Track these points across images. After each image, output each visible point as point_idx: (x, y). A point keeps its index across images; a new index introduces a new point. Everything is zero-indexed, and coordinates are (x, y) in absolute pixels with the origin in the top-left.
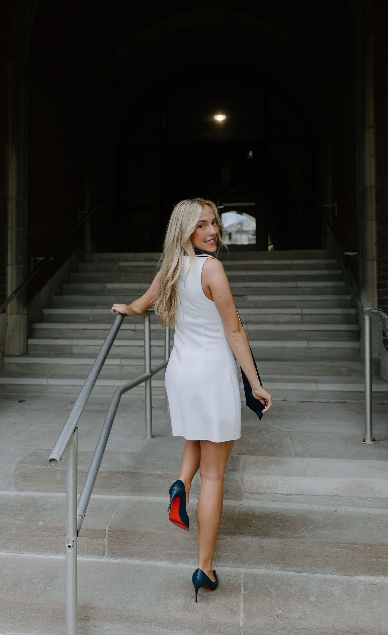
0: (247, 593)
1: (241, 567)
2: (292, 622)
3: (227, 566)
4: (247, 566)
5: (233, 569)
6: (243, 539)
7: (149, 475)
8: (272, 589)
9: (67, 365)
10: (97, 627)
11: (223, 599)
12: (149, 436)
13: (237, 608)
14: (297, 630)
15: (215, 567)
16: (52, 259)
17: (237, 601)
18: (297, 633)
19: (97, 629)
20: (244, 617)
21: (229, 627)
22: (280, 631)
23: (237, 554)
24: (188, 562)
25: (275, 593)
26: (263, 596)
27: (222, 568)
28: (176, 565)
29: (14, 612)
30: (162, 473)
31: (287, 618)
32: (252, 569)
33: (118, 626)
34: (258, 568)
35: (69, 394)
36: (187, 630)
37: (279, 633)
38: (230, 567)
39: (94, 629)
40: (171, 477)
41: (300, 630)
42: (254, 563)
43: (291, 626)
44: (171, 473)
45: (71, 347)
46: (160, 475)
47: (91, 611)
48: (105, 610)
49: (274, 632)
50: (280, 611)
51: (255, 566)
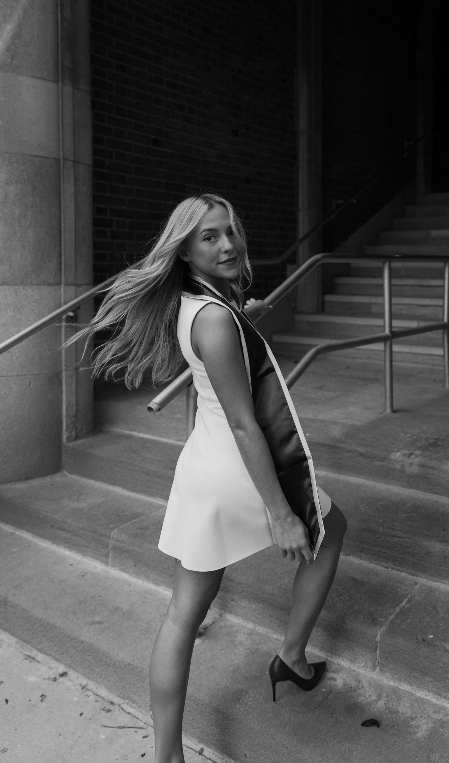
0: (408, 606)
1: (420, 576)
2: (437, 652)
3: (403, 571)
4: (428, 576)
5: (410, 576)
6: (424, 543)
7: (350, 451)
8: (442, 609)
9: (359, 326)
10: (234, 601)
11: (374, 606)
12: (388, 410)
13: (383, 620)
14: (443, 664)
15: (390, 569)
16: (355, 201)
17: (389, 612)
18: (442, 667)
19: (234, 603)
20: (384, 631)
21: (364, 638)
22: (421, 660)
23: (416, 559)
24: (360, 557)
25: (442, 615)
26: (425, 614)
27: (398, 572)
28: (347, 557)
29: (165, 567)
30: (364, 451)
31: (435, 646)
32: (433, 582)
33: (253, 605)
34: (440, 582)
35: (353, 358)
36: (320, 629)
37: (420, 661)
38: (407, 573)
39: (232, 602)
40: (374, 458)
41: (446, 665)
42: (436, 575)
43: (435, 656)
44: (374, 452)
45: (369, 305)
46: (362, 452)
47: (230, 583)
48: (243, 585)
49: (414, 658)
50: (432, 636)
51: (437, 579)
